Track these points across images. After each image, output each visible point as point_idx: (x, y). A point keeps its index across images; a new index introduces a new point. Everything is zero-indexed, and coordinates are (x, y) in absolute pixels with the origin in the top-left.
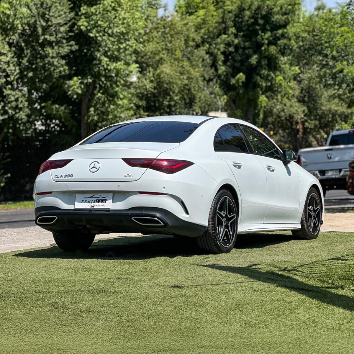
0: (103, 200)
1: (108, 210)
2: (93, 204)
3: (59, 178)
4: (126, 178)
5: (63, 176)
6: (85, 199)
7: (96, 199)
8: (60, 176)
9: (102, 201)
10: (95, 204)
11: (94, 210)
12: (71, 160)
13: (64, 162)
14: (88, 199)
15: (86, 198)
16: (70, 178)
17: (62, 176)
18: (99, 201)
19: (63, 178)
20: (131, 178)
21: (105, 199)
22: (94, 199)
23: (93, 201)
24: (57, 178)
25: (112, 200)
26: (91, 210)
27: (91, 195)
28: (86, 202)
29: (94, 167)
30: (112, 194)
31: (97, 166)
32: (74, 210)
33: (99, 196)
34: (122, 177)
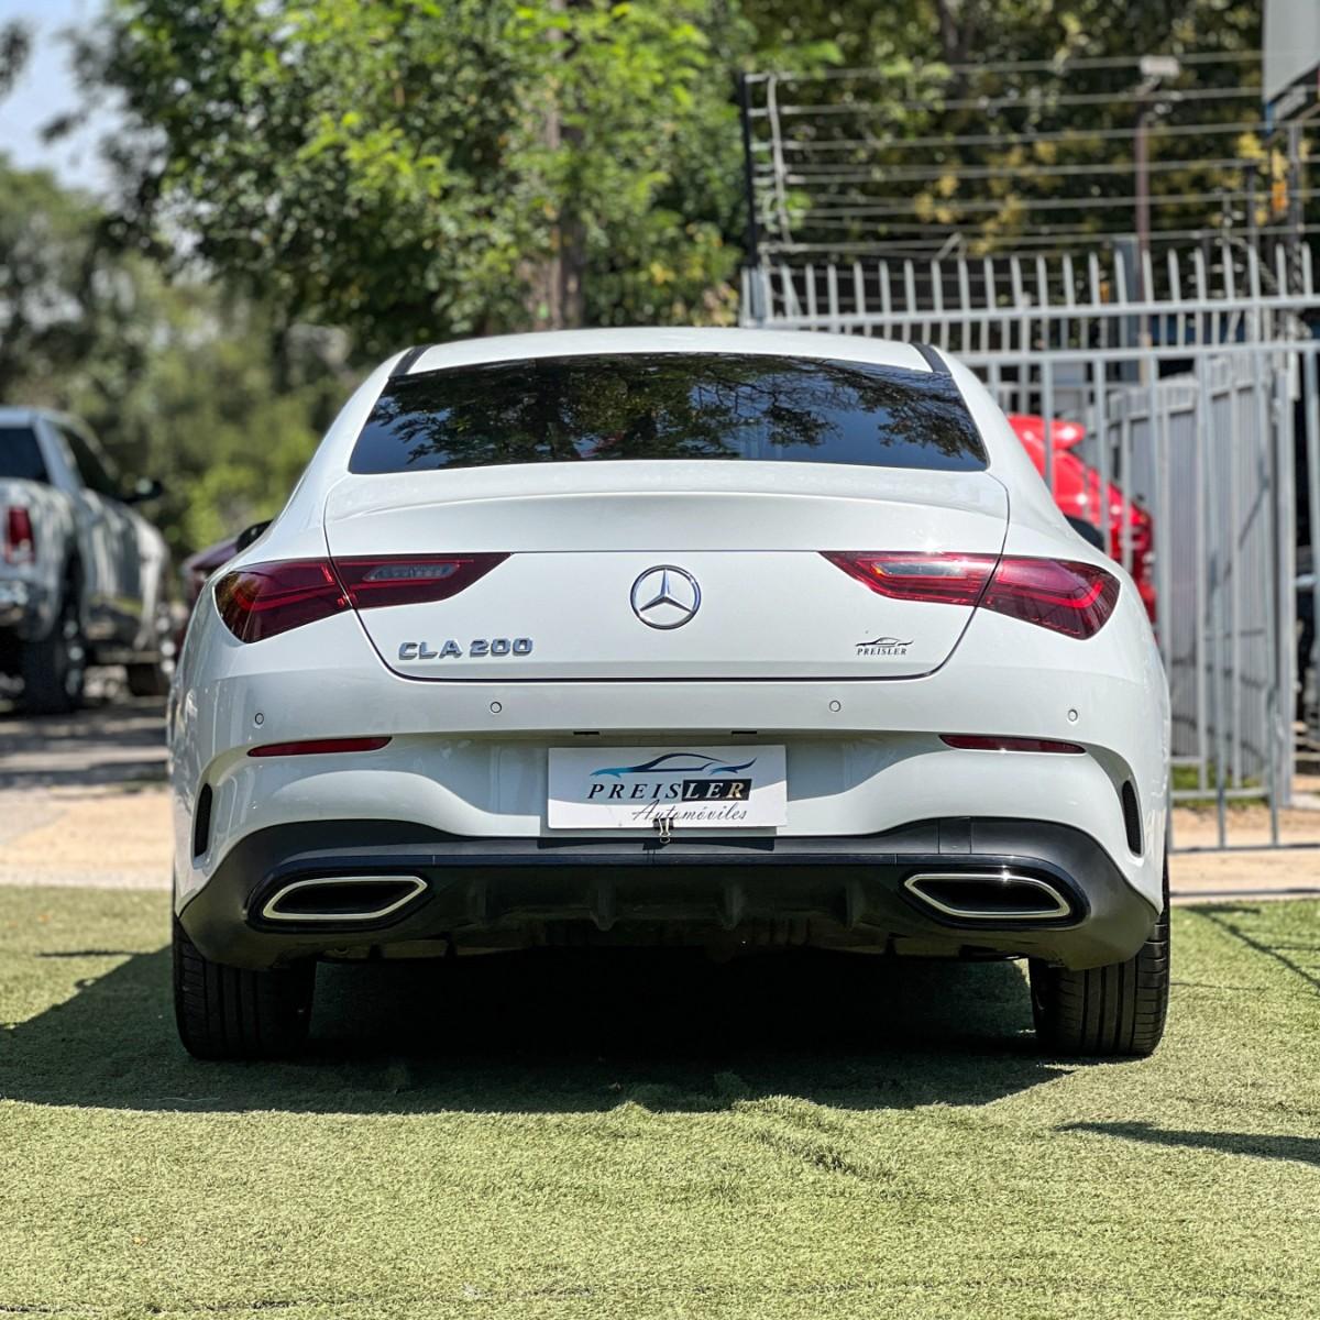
0: (728, 784)
1: (765, 839)
2: (663, 809)
3: (436, 661)
4: (869, 658)
5: (465, 647)
6: (609, 781)
7: (679, 778)
8: (436, 646)
9: (724, 791)
10: (683, 807)
11: (675, 841)
12: (499, 558)
13: (452, 570)
14: (630, 780)
15: (615, 772)
16: (510, 658)
17: (451, 649)
18: (700, 790)
19: (466, 659)
20: (899, 658)
21: (740, 775)
22: (667, 780)
23: (665, 790)
24: (416, 661)
25: (784, 784)
26: (654, 843)
27: (644, 756)
28: (616, 792)
29: (662, 600)
30: (779, 752)
31: (680, 589)
32: (541, 842)
33: (699, 763)
34: (848, 657)
